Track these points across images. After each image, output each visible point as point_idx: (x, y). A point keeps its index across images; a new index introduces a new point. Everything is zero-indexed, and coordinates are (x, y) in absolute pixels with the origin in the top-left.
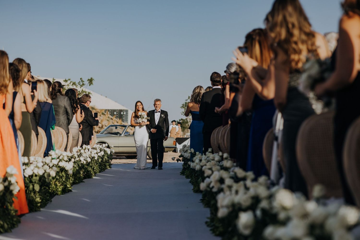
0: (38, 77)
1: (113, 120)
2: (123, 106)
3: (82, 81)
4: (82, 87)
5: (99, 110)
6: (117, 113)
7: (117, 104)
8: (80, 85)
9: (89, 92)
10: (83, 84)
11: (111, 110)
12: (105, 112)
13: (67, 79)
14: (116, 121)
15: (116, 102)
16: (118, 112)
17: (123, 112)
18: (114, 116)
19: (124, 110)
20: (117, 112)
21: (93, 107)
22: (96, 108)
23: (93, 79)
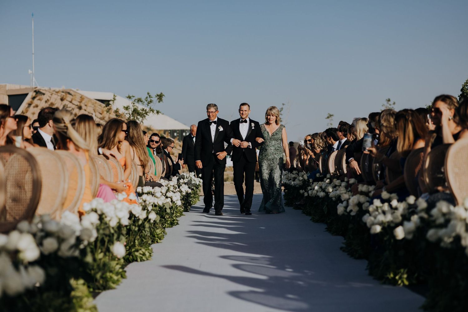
0: (77, 90)
1: (175, 143)
2: (185, 124)
3: (149, 97)
4: (149, 105)
5: (157, 130)
6: (178, 135)
7: (176, 122)
8: (147, 101)
9: (158, 111)
10: (151, 101)
11: (170, 130)
12: (165, 133)
13: (131, 95)
14: (179, 144)
15: (176, 120)
16: (179, 133)
17: (186, 133)
18: (175, 139)
19: (186, 130)
20: (177, 133)
21: (149, 127)
22: (152, 128)
23: (163, 95)
